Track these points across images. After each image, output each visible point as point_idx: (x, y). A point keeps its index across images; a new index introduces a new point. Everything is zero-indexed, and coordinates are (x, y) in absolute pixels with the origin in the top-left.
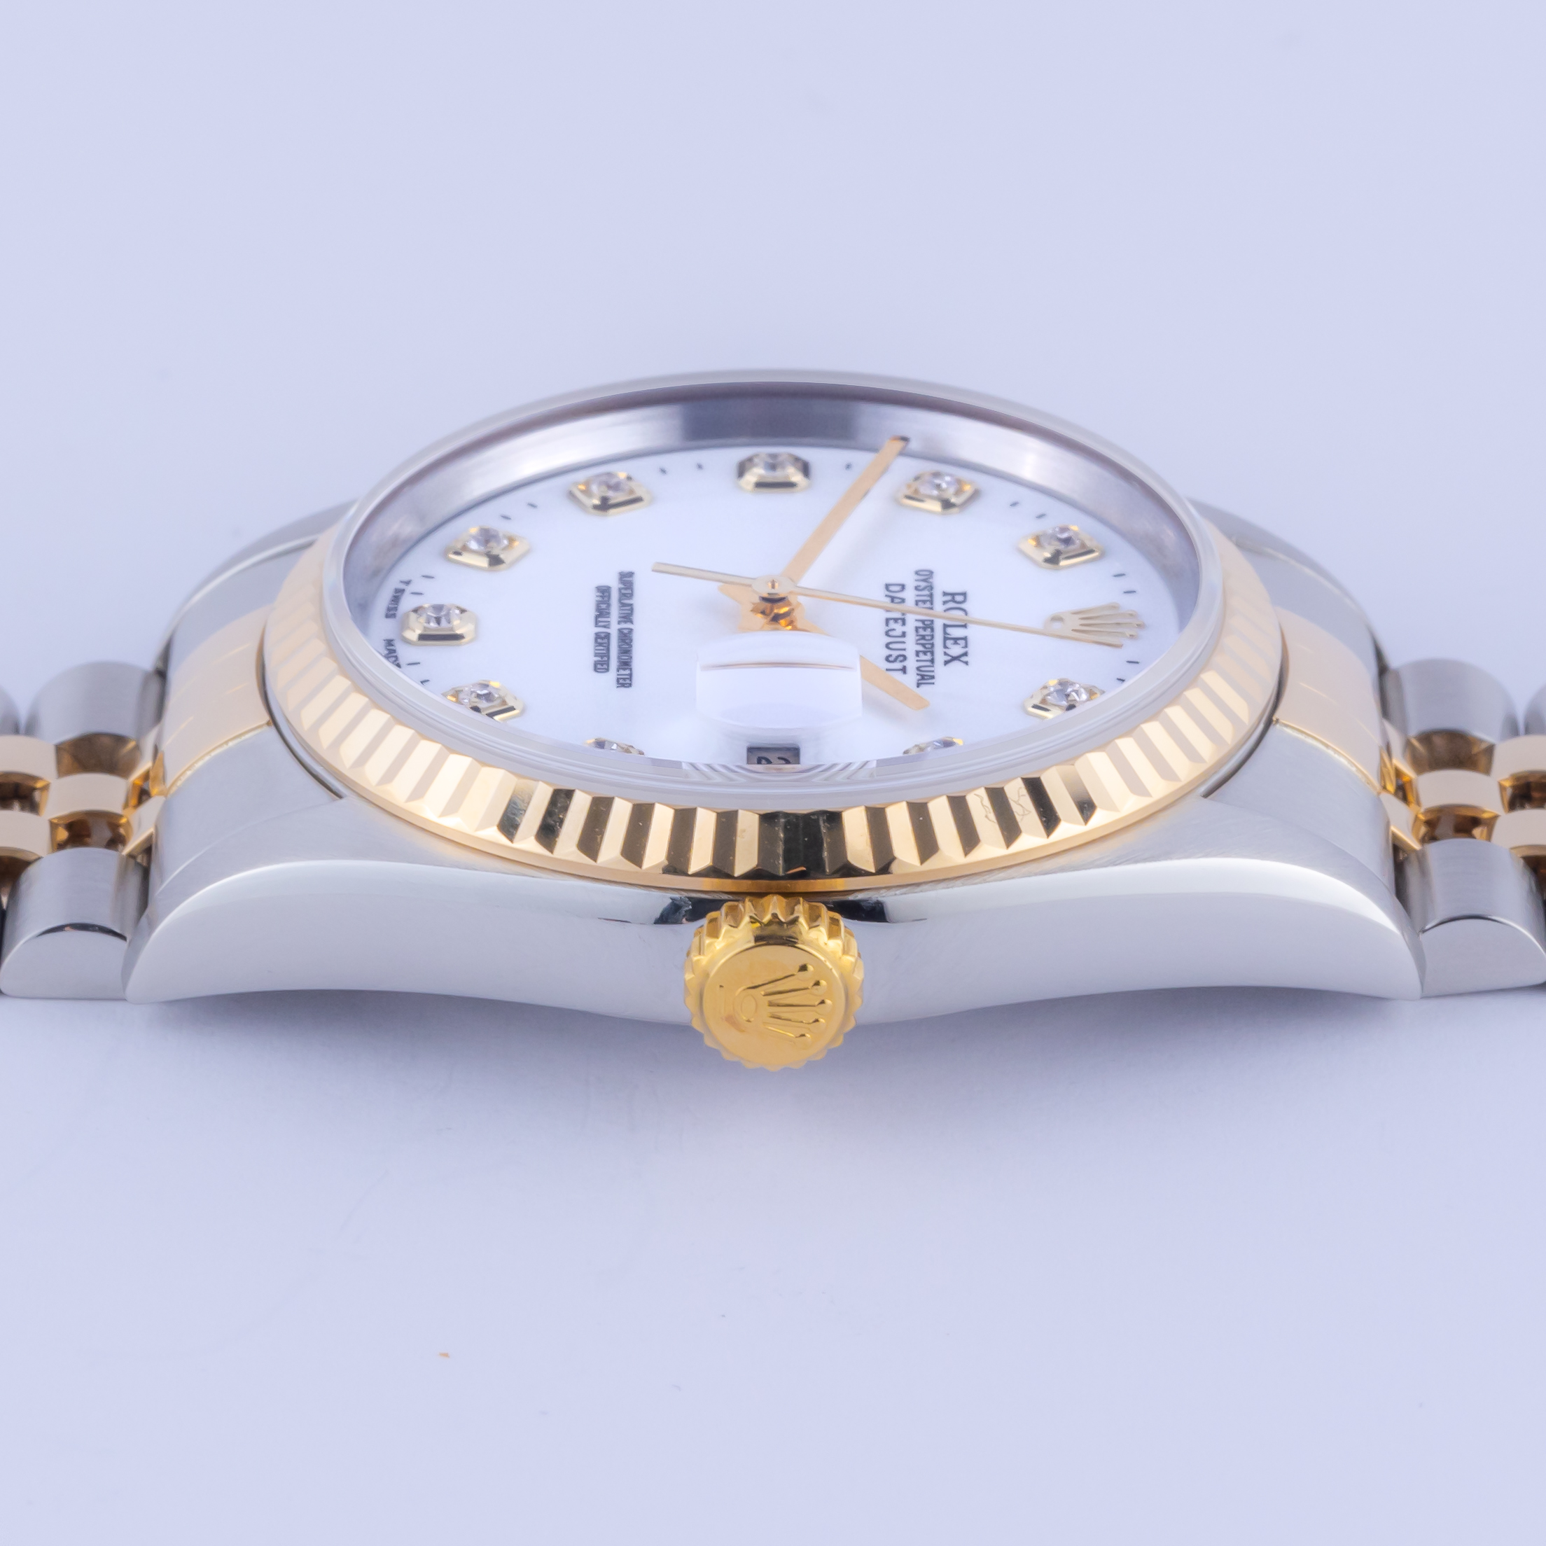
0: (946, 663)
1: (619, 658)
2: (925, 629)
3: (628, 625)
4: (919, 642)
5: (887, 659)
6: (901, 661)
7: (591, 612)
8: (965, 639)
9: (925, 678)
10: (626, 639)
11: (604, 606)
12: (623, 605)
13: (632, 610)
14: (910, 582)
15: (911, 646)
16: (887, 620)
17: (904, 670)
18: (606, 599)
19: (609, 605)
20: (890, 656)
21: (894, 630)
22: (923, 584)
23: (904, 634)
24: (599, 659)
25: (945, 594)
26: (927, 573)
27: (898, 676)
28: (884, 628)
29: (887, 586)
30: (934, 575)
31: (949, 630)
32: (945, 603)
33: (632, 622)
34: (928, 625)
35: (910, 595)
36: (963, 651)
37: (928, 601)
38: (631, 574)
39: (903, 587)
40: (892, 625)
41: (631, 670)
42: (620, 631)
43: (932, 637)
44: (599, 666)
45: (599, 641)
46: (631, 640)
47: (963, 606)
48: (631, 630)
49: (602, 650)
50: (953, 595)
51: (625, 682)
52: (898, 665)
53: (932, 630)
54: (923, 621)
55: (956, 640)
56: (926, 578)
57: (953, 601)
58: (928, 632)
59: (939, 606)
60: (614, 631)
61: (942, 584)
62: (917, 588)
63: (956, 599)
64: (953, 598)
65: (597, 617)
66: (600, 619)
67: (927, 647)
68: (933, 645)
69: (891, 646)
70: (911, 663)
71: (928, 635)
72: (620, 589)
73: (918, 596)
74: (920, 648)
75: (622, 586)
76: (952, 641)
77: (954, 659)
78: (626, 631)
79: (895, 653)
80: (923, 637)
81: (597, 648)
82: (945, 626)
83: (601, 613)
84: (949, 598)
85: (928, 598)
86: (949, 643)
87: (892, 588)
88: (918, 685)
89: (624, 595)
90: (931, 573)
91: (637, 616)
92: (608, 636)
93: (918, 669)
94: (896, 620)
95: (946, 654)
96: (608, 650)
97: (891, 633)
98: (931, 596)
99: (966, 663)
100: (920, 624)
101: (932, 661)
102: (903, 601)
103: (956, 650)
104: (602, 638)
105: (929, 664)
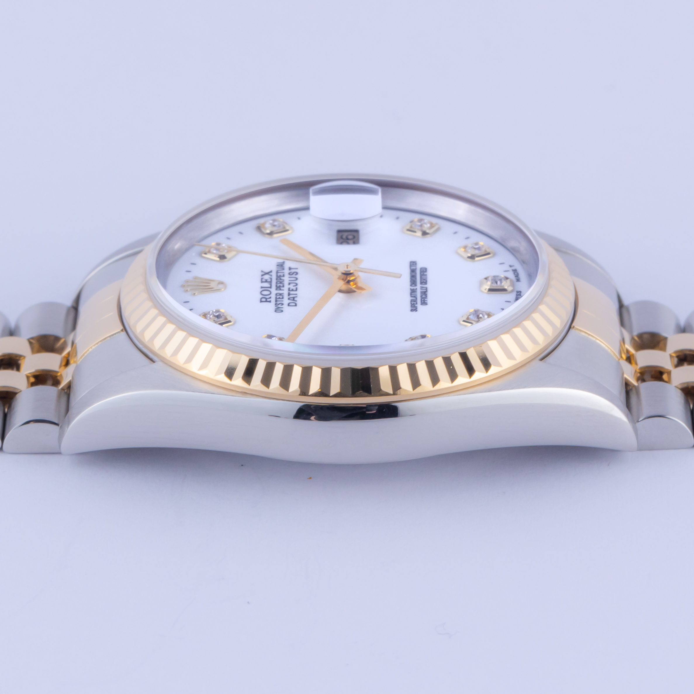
0: (271, 272)
1: (416, 274)
2: (280, 286)
3: (412, 288)
4: (283, 281)
5: (297, 273)
6: (291, 272)
7: (430, 294)
8: (262, 282)
9: (281, 266)
10: (413, 282)
11: (424, 296)
12: (415, 297)
13: (411, 294)
14: (285, 307)
15: (286, 279)
16: (296, 290)
17: (290, 269)
18: (423, 300)
19: (421, 296)
20: (296, 275)
21: (294, 286)
22: (279, 306)
23: (289, 284)
24: (425, 273)
25: (270, 302)
26: (277, 311)
27: (292, 266)
28: (298, 287)
29: (296, 305)
30: (274, 310)
31: (269, 286)
32: (270, 298)
33: (411, 289)
34: (278, 288)
35: (286, 301)
36: (263, 277)
37: (278, 299)
38: (412, 310)
39: (289, 305)
40: (294, 288)
41: (410, 269)
42: (416, 285)
43: (277, 283)
44: (425, 270)
45: (425, 281)
46: (411, 281)
47: (262, 296)
48: (411, 286)
49: (424, 277)
50: (266, 301)
51: (413, 264)
52: (293, 271)
53: (276, 286)
54: (280, 290)
55: (266, 281)
56: (278, 309)
57: (266, 299)
58: (278, 285)
59: (273, 296)
60: (419, 286)
61: (271, 306)
62: (283, 304)
63: (265, 299)
64: (266, 300)
65: (426, 291)
66: (425, 290)
67: (279, 279)
68: (277, 279)
69: (295, 279)
70: (286, 271)
71: (278, 284)
72: (417, 304)
73: (283, 301)
74: (282, 278)
75: (416, 305)
76: (268, 281)
77: (267, 273)
78: (414, 285)
79: (293, 276)
80: (281, 283)
81: (425, 278)
82: (271, 287)
83: (424, 293)
84: (268, 300)
85: (278, 300)
86: (269, 280)
87: (294, 304)
88: (284, 262)
89: (415, 301)
90: (275, 311)
91: (409, 292)
92: (421, 283)
93: (283, 269)
94: (293, 290)
95: (271, 275)
96: (421, 277)
97: (295, 284)
98: (276, 301)
99: (262, 271)
100: (282, 288)
101: (277, 272)
102: (289, 299)
103: (267, 277)
104: (423, 282)
105: (279, 271)
